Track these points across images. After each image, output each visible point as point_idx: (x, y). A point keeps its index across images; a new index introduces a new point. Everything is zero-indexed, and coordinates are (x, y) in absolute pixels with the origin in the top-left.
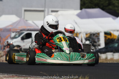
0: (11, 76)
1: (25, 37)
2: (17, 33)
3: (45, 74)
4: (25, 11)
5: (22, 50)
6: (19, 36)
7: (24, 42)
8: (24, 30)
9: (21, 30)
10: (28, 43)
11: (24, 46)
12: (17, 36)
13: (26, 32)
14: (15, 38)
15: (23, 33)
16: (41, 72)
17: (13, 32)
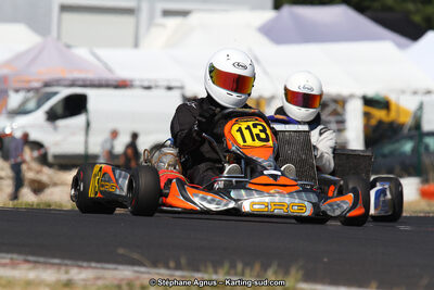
0: (7, 261)
1: (60, 110)
2: (31, 94)
3: (136, 256)
4: (65, 8)
5: (50, 159)
6: (39, 106)
7: (56, 128)
8: (58, 82)
9: (47, 84)
10: (73, 134)
11: (56, 144)
12: (31, 105)
13: (65, 92)
14: (21, 111)
15: (55, 94)
16: (121, 251)
17: (17, 91)
